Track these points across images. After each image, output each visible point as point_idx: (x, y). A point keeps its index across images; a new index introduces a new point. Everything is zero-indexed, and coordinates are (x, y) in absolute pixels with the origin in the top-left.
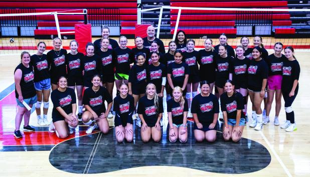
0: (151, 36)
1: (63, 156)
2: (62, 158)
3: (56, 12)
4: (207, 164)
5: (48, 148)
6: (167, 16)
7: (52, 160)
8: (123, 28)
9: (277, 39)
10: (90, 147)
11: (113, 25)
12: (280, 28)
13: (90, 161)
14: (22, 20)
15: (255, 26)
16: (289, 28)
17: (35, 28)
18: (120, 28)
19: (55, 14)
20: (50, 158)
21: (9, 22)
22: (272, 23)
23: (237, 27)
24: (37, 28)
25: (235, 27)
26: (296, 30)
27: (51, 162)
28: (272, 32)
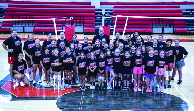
0: (101, 33)
1: (64, 104)
2: (64, 105)
3: (54, 19)
4: (151, 109)
5: (54, 99)
6: (111, 21)
7: (58, 106)
8: (85, 28)
9: (177, 36)
10: (79, 98)
11: (79, 26)
12: (179, 29)
13: (81, 106)
14: (25, 23)
15: (163, 28)
16: (184, 29)
17: (33, 28)
18: (84, 28)
19: (54, 20)
20: (57, 105)
21: (18, 24)
22: (174, 26)
23: (153, 28)
24: (34, 28)
25: (152, 28)
26: (188, 30)
27: (58, 107)
28: (174, 31)
